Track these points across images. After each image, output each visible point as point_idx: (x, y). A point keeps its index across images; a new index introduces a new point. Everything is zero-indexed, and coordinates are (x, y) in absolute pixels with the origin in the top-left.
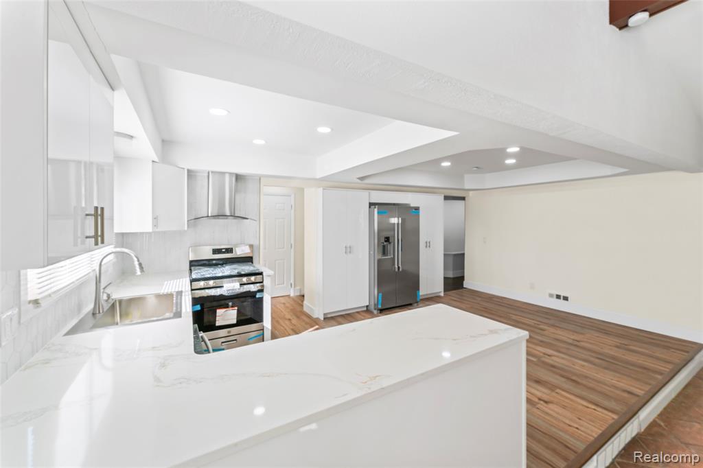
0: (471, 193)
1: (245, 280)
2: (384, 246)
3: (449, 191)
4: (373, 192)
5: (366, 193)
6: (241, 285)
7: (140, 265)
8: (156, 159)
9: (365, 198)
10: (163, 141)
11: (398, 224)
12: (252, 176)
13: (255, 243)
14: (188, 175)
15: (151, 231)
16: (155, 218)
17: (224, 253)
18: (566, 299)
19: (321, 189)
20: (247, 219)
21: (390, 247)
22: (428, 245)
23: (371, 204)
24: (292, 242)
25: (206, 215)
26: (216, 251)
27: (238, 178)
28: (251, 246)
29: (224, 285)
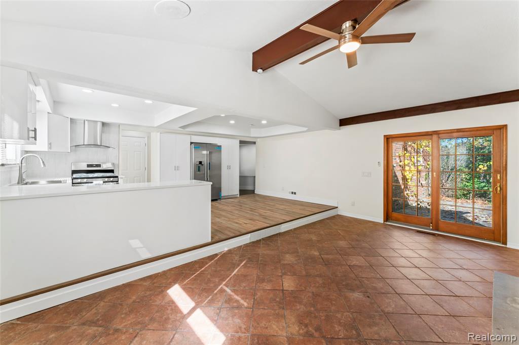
0: (258, 139)
1: (106, 179)
2: (199, 167)
3: (243, 138)
4: (193, 136)
5: (189, 136)
6: (104, 182)
7: (43, 162)
8: (51, 112)
9: (188, 139)
10: (54, 101)
11: (207, 154)
12: (114, 124)
13: (116, 162)
14: (71, 121)
15: (47, 150)
16: (50, 144)
17: (95, 167)
18: (295, 193)
19: (159, 133)
20: (109, 147)
21: (202, 167)
22: (229, 167)
23: (191, 143)
24: (146, 166)
25: (83, 144)
26: (89, 166)
27: (104, 124)
28: (113, 164)
29: (94, 182)
